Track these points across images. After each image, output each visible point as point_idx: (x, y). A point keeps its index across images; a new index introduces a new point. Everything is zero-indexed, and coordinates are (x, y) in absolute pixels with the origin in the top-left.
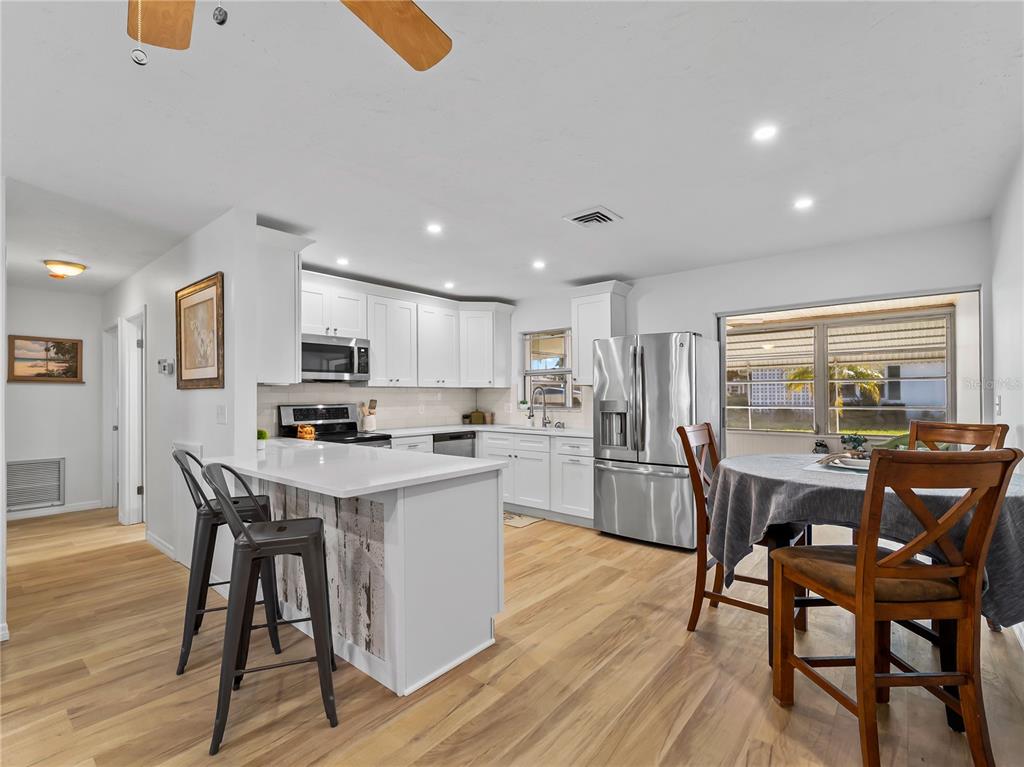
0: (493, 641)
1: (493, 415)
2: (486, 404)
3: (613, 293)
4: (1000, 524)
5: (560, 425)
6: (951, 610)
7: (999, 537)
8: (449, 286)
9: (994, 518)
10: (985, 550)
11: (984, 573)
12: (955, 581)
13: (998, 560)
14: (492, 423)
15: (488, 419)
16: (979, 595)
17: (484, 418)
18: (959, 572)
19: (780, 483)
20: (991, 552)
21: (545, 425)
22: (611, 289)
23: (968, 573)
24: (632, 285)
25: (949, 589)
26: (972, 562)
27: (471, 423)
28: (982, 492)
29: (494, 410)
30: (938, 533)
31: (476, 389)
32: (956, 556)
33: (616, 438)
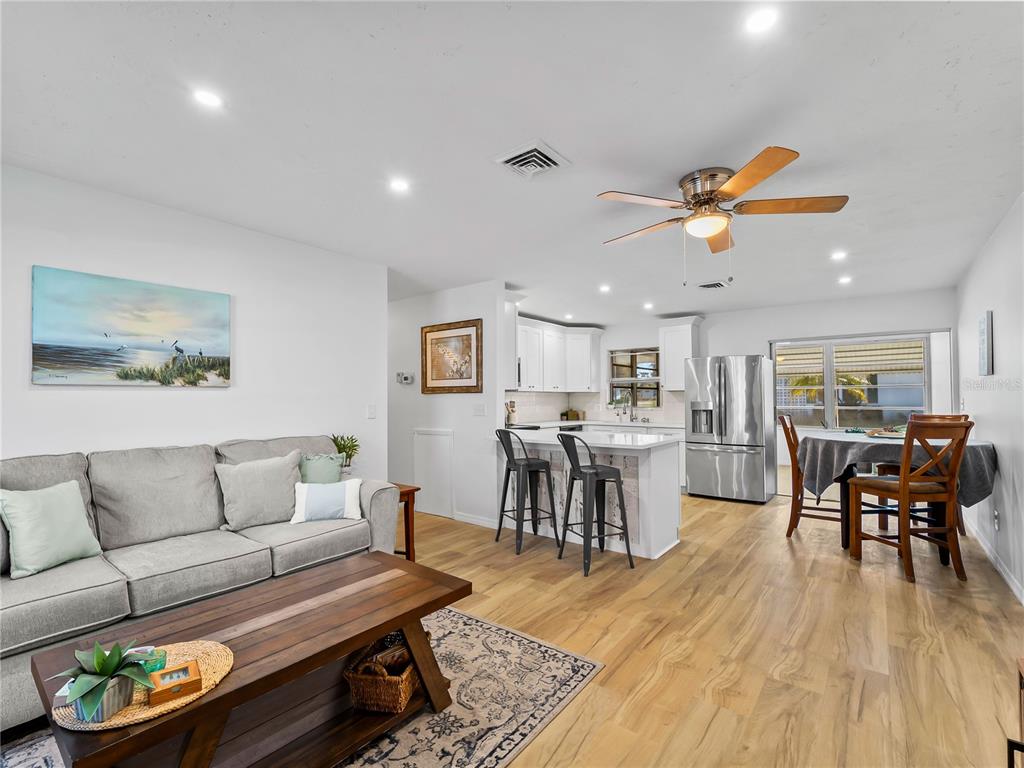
0: (678, 541)
1: (584, 413)
2: (577, 405)
3: (693, 325)
4: (964, 459)
5: (645, 420)
6: (942, 498)
7: (964, 464)
8: (569, 318)
9: (962, 454)
10: (958, 468)
11: (958, 481)
12: (943, 484)
13: (964, 476)
14: (584, 420)
15: (581, 416)
16: (956, 492)
17: (578, 415)
18: (946, 479)
19: (853, 443)
20: (961, 472)
21: (632, 420)
22: (692, 321)
23: (951, 480)
24: (704, 318)
25: (941, 488)
26: (952, 475)
27: (567, 419)
28: (956, 441)
29: (585, 410)
30: (937, 460)
31: (569, 394)
32: (945, 472)
33: (704, 428)
